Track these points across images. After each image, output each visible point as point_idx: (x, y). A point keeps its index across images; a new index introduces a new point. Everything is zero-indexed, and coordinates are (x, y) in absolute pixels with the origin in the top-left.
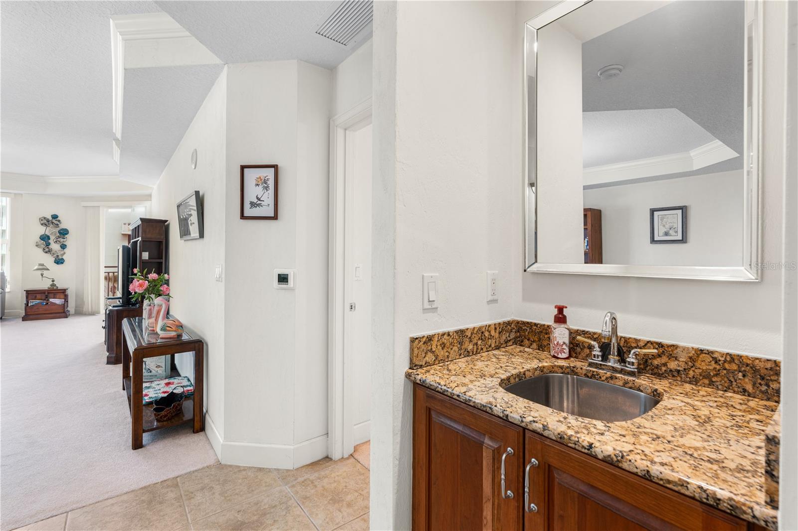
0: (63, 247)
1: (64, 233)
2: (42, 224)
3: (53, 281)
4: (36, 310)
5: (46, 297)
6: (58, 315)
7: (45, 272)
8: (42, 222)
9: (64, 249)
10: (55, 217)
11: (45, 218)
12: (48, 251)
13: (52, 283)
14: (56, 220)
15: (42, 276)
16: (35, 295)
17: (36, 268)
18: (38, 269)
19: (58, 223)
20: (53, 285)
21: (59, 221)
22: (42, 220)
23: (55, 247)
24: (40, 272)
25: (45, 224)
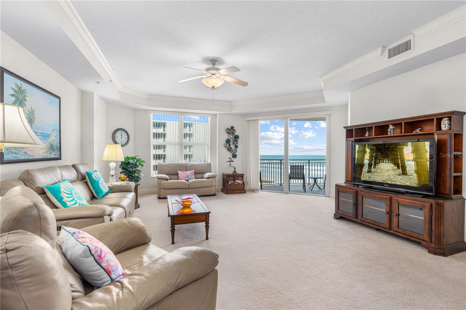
0: (236, 147)
1: (237, 137)
2: (227, 133)
3: (235, 169)
4: (232, 188)
5: (234, 179)
6: (242, 191)
7: (232, 163)
8: (227, 131)
9: (237, 148)
10: (232, 128)
11: (229, 129)
12: (229, 149)
13: (234, 170)
14: (233, 130)
15: (230, 165)
16: (229, 177)
17: (228, 160)
18: (229, 161)
19: (234, 132)
20: (235, 171)
21: (235, 130)
22: (227, 130)
23: (233, 147)
24: (229, 163)
25: (229, 133)
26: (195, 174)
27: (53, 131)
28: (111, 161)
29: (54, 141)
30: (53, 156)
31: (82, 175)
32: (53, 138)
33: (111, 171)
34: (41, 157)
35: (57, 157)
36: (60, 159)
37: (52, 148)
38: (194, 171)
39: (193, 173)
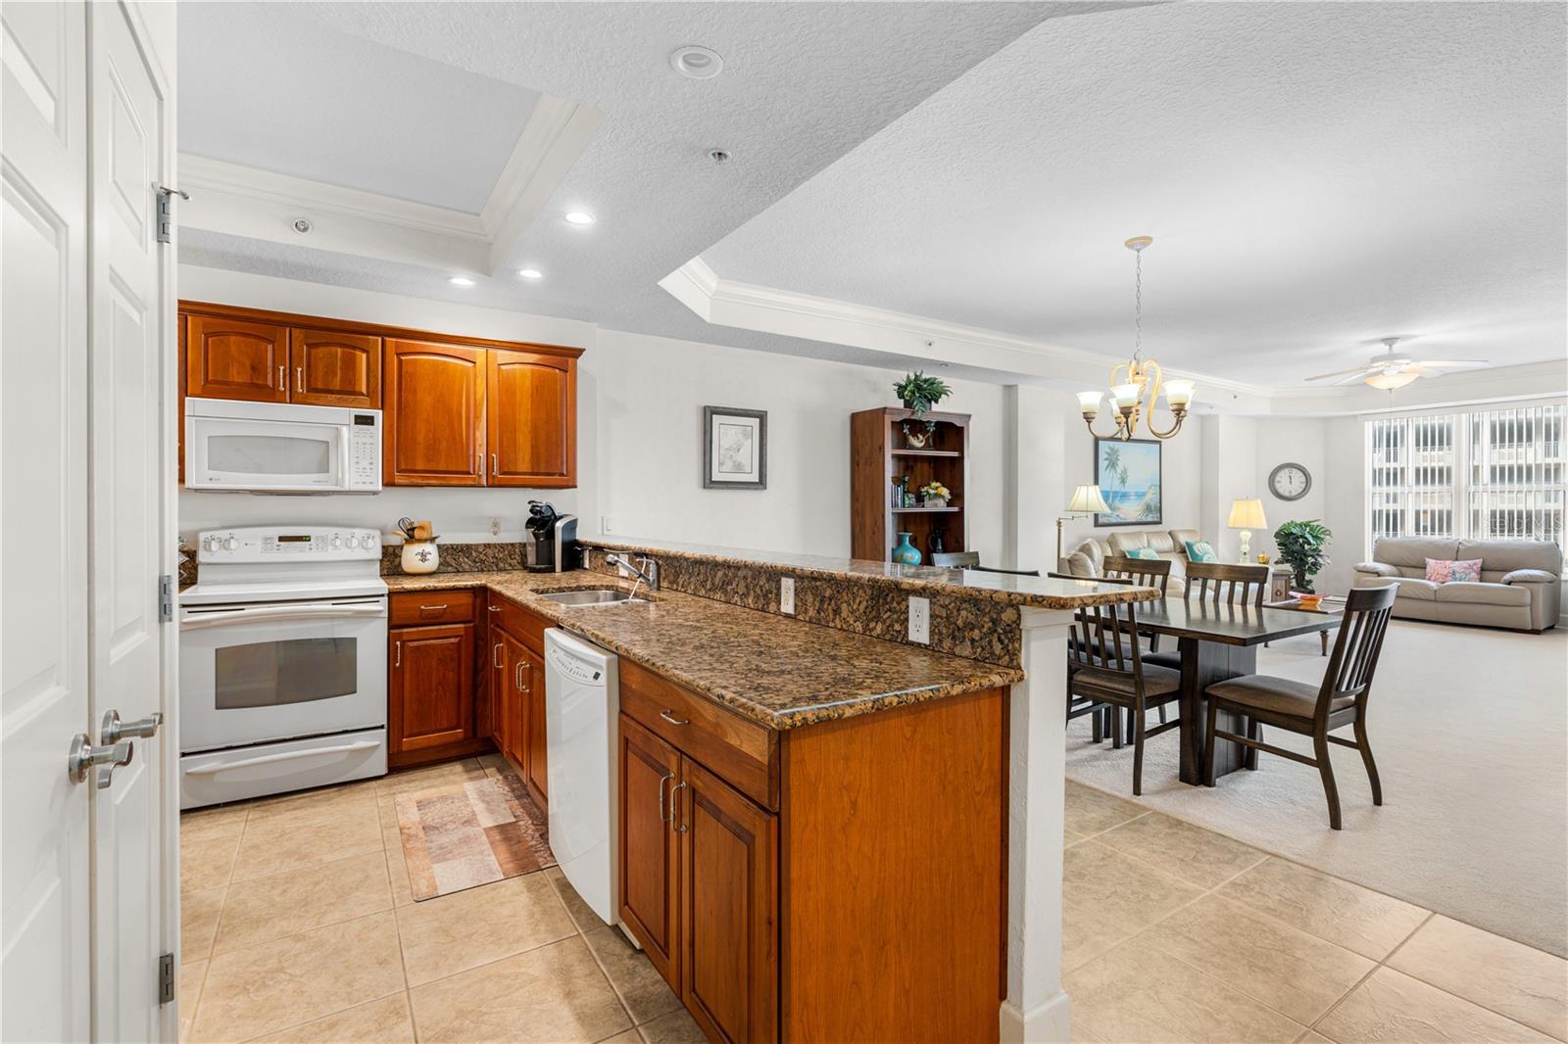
26: (1482, 569)
27: (1150, 488)
28: (1243, 529)
29: (1151, 499)
30: (1149, 519)
31: (1181, 545)
32: (1151, 497)
33: (1243, 546)
34: (1134, 521)
35: (1155, 520)
36: (1160, 523)
37: (1148, 509)
38: (1479, 562)
39: (1477, 567)
